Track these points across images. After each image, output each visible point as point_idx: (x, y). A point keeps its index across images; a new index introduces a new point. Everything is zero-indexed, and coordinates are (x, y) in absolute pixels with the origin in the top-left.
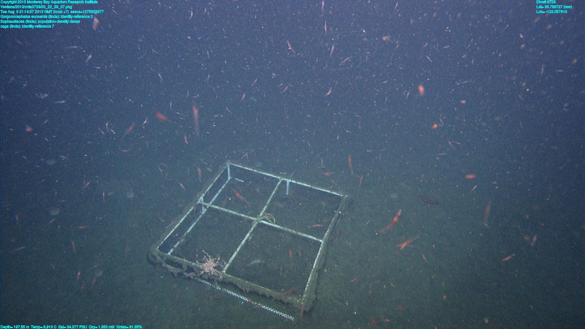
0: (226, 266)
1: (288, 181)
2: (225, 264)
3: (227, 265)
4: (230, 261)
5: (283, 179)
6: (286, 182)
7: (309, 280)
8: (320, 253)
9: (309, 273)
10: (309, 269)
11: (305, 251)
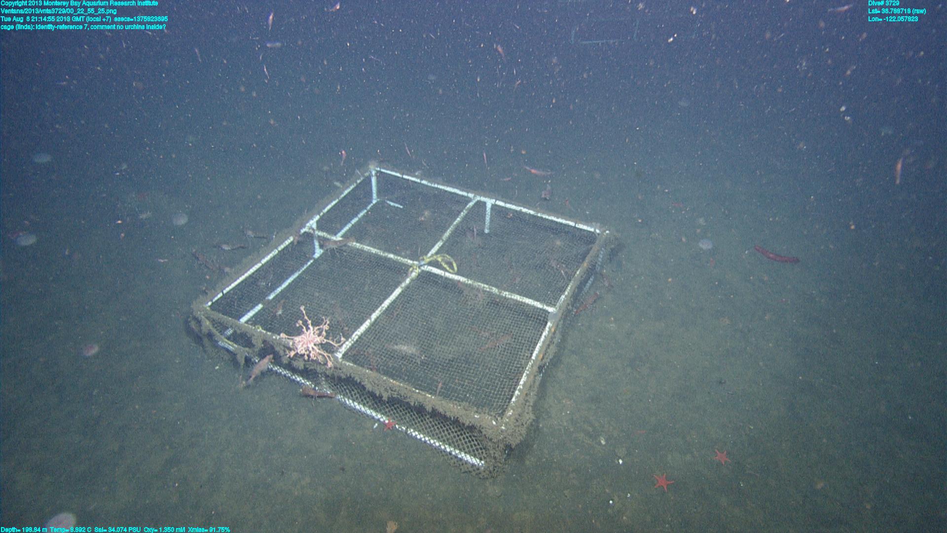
0: (344, 346)
1: (490, 202)
2: (342, 342)
3: (347, 343)
4: (354, 336)
5: (478, 198)
6: (485, 203)
7: (522, 382)
8: (548, 332)
9: (523, 368)
10: (523, 361)
11: (517, 327)
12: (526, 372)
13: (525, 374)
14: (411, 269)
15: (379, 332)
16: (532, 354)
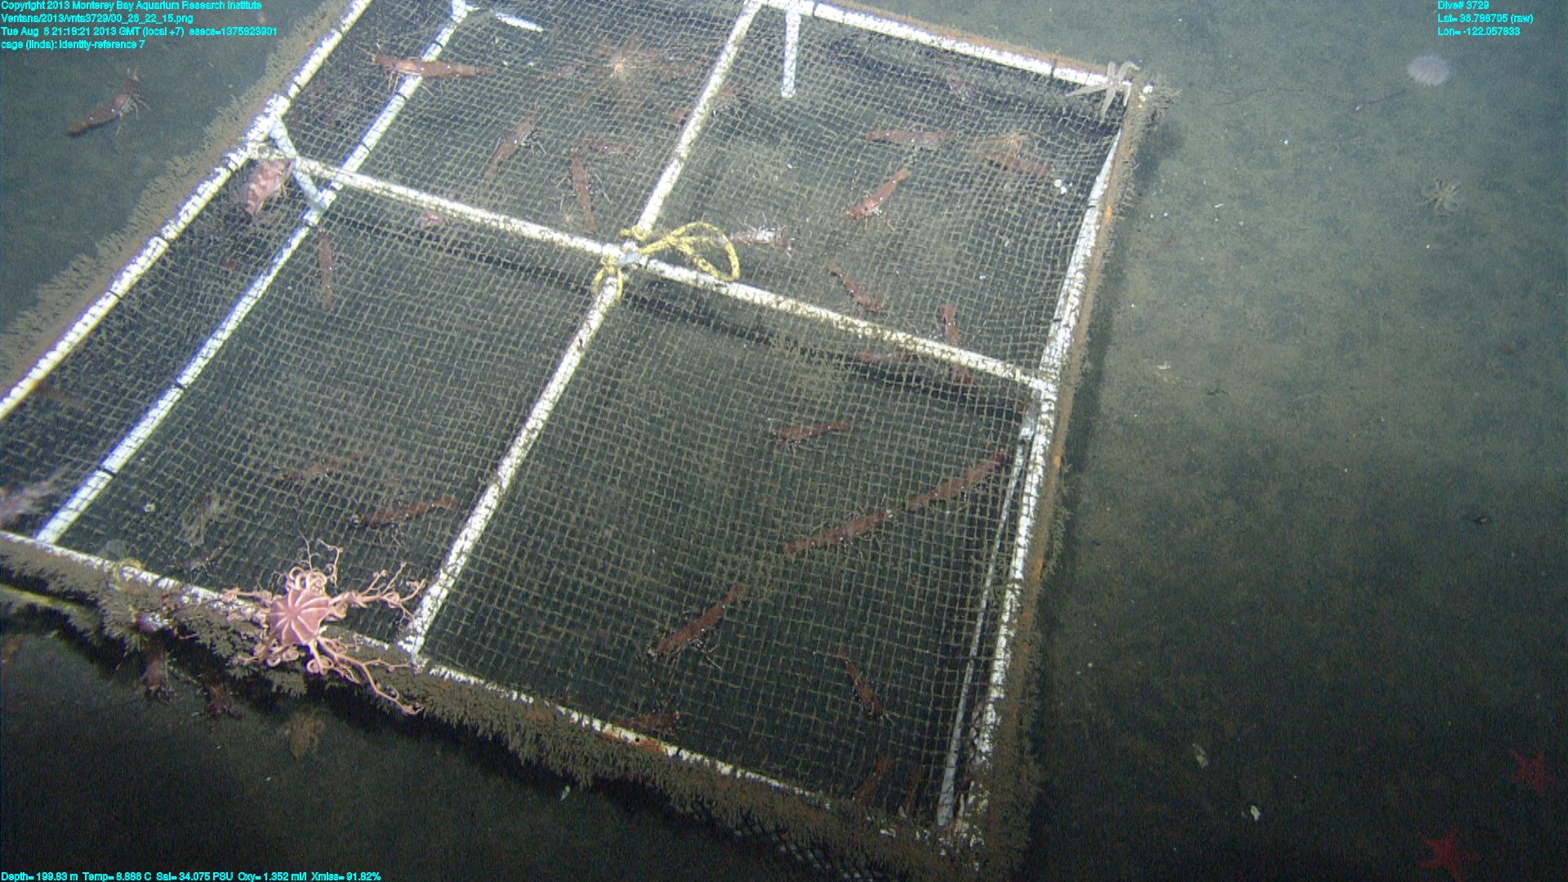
0: (427, 602)
1: (798, 10)
2: (416, 589)
3: (435, 590)
4: (452, 559)
6: (782, 14)
7: (998, 675)
14: (599, 276)
15: (530, 532)
16: (1010, 561)
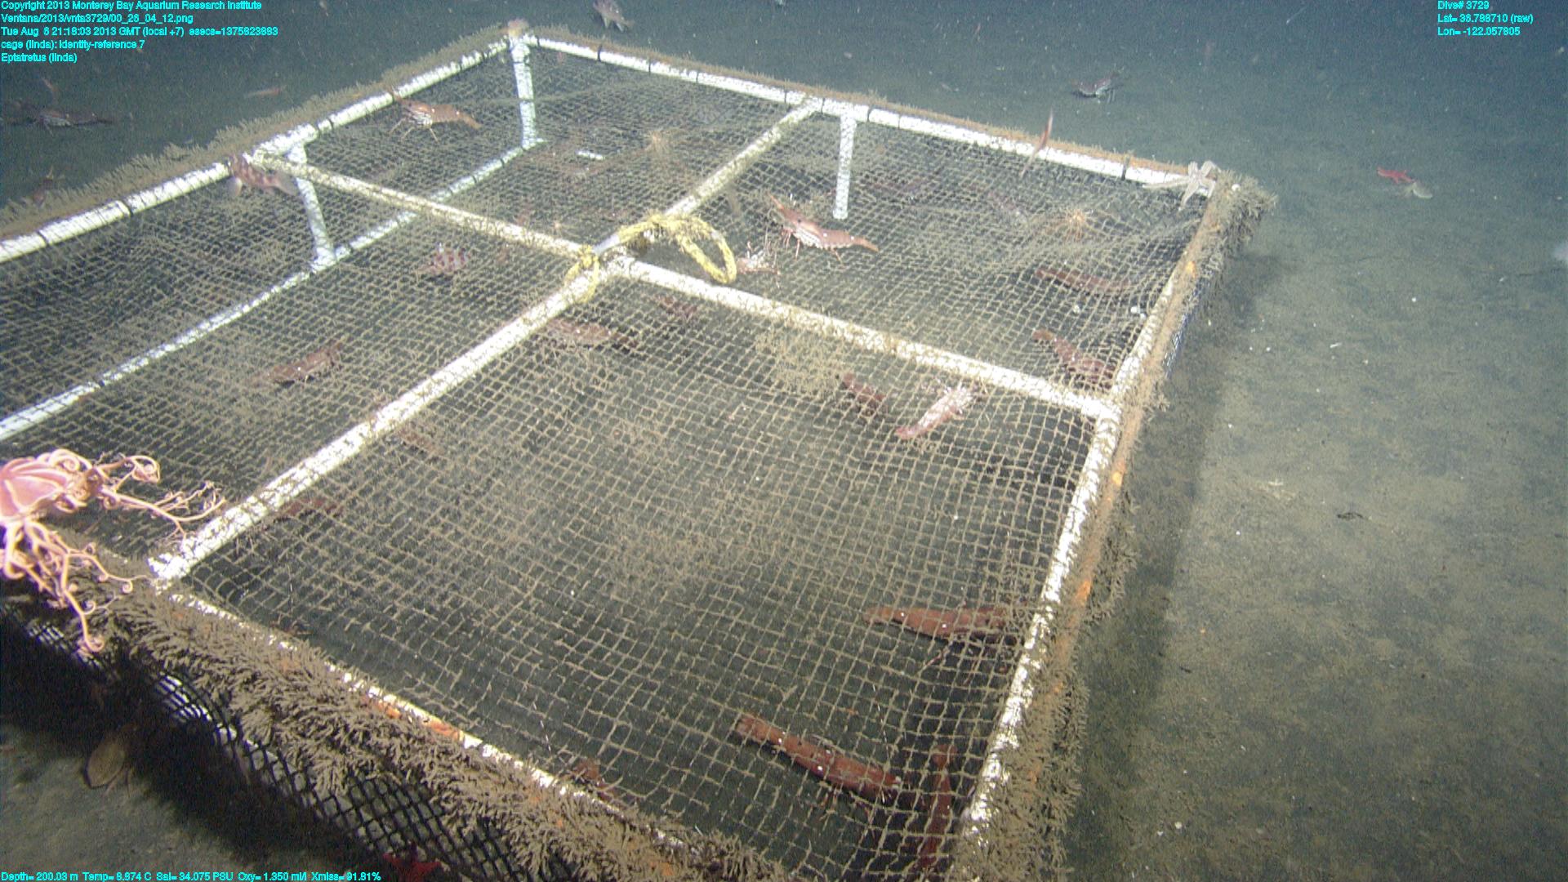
0: (214, 527)
1: (851, 113)
5: (816, 105)
6: (836, 119)
7: (1011, 715)
8: (1100, 487)
9: (1011, 641)
10: (1010, 608)
11: (965, 466)
12: (1025, 659)
13: (1021, 673)
15: (389, 472)
16: (1042, 577)
